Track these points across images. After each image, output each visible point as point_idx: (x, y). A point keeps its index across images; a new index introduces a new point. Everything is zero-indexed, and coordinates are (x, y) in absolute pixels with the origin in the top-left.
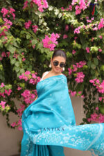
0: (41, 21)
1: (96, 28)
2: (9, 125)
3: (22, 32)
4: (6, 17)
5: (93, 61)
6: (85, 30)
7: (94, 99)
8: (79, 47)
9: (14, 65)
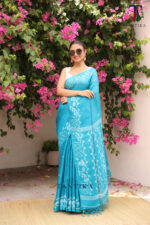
0: (60, 11)
1: (120, 20)
2: (26, 134)
3: (39, 24)
4: (22, 5)
5: (116, 60)
6: (108, 24)
7: (117, 103)
8: (102, 42)
9: (29, 54)
